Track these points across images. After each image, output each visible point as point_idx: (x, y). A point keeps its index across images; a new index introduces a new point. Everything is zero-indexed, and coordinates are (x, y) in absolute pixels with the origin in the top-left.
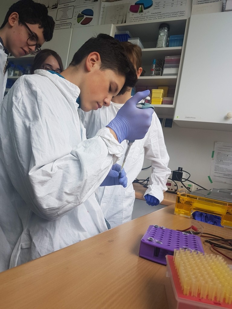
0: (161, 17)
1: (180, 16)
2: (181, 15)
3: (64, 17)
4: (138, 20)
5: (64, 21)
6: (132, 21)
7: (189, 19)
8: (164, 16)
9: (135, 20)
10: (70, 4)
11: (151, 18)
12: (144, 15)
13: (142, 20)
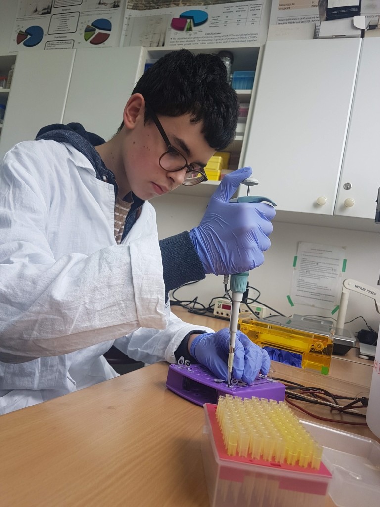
0: (220, 41)
1: (250, 41)
2: (252, 39)
3: (62, 29)
4: (183, 43)
5: (61, 35)
6: (175, 43)
7: (264, 46)
8: (226, 39)
9: (179, 43)
10: (73, 9)
11: (204, 42)
12: (193, 36)
13: (190, 44)
